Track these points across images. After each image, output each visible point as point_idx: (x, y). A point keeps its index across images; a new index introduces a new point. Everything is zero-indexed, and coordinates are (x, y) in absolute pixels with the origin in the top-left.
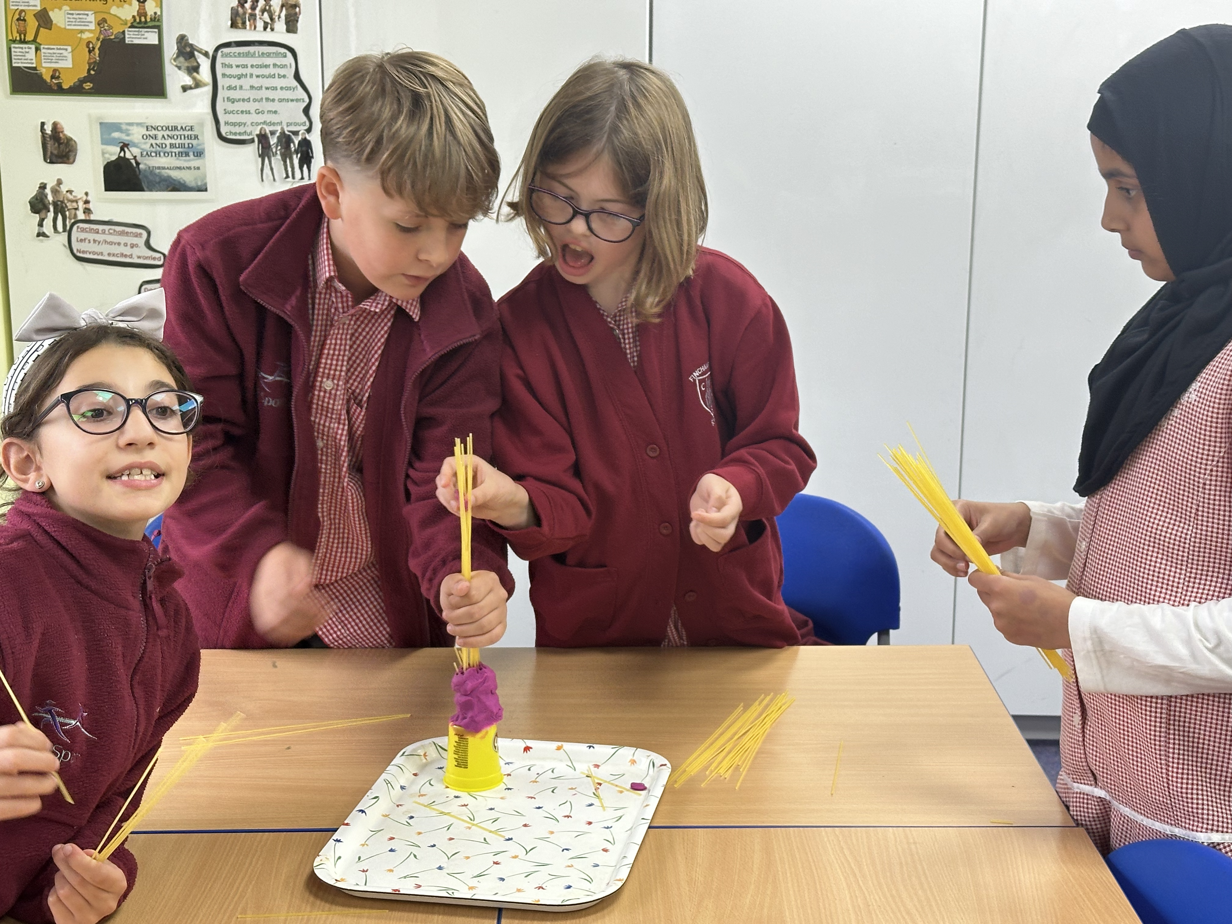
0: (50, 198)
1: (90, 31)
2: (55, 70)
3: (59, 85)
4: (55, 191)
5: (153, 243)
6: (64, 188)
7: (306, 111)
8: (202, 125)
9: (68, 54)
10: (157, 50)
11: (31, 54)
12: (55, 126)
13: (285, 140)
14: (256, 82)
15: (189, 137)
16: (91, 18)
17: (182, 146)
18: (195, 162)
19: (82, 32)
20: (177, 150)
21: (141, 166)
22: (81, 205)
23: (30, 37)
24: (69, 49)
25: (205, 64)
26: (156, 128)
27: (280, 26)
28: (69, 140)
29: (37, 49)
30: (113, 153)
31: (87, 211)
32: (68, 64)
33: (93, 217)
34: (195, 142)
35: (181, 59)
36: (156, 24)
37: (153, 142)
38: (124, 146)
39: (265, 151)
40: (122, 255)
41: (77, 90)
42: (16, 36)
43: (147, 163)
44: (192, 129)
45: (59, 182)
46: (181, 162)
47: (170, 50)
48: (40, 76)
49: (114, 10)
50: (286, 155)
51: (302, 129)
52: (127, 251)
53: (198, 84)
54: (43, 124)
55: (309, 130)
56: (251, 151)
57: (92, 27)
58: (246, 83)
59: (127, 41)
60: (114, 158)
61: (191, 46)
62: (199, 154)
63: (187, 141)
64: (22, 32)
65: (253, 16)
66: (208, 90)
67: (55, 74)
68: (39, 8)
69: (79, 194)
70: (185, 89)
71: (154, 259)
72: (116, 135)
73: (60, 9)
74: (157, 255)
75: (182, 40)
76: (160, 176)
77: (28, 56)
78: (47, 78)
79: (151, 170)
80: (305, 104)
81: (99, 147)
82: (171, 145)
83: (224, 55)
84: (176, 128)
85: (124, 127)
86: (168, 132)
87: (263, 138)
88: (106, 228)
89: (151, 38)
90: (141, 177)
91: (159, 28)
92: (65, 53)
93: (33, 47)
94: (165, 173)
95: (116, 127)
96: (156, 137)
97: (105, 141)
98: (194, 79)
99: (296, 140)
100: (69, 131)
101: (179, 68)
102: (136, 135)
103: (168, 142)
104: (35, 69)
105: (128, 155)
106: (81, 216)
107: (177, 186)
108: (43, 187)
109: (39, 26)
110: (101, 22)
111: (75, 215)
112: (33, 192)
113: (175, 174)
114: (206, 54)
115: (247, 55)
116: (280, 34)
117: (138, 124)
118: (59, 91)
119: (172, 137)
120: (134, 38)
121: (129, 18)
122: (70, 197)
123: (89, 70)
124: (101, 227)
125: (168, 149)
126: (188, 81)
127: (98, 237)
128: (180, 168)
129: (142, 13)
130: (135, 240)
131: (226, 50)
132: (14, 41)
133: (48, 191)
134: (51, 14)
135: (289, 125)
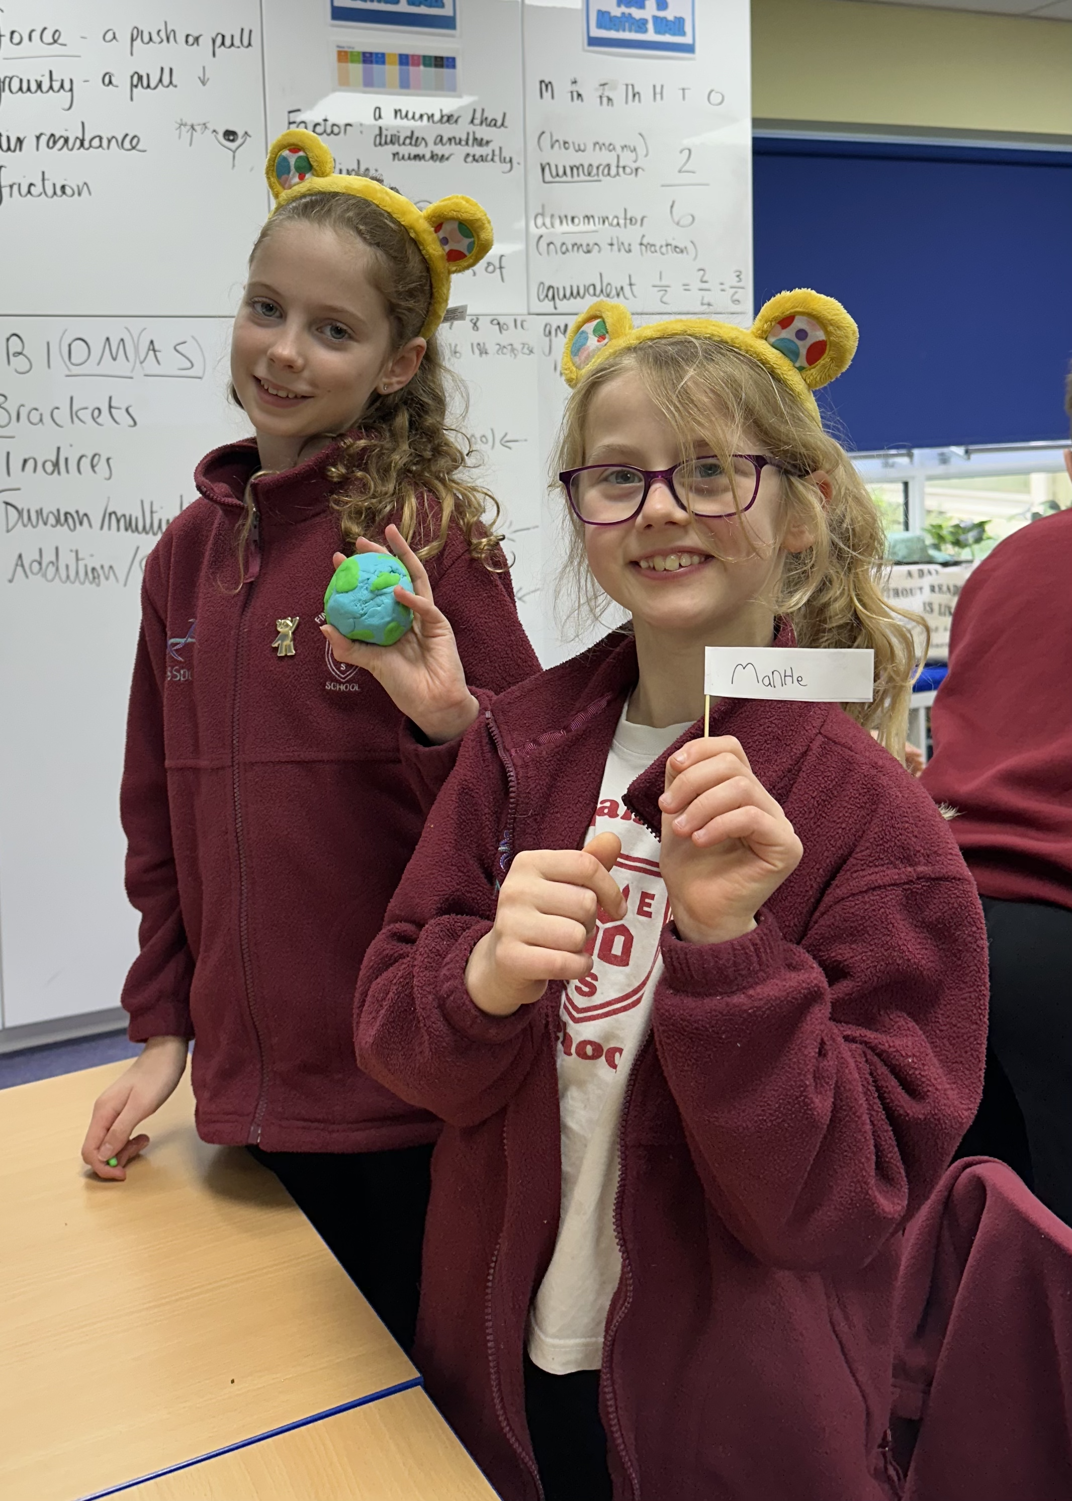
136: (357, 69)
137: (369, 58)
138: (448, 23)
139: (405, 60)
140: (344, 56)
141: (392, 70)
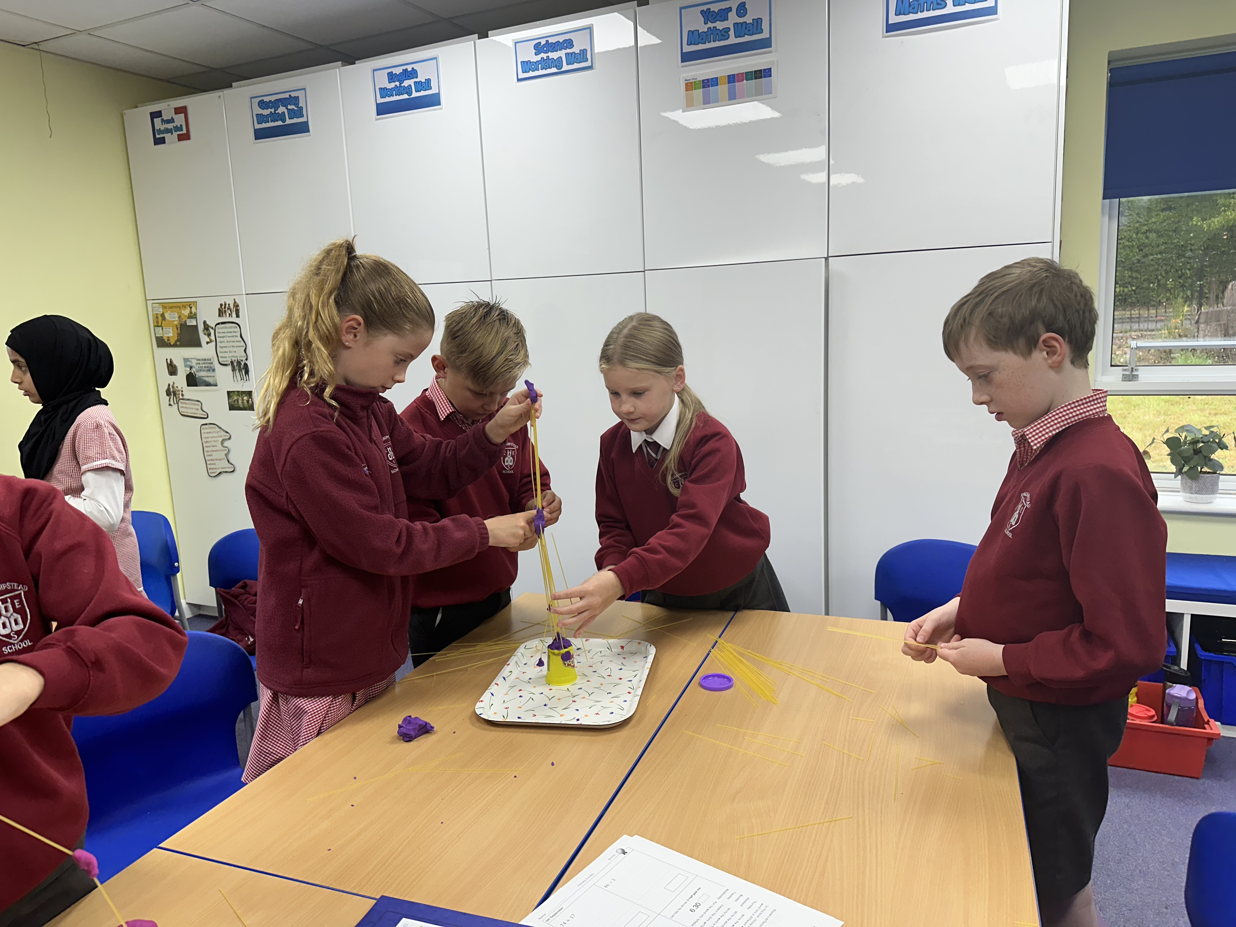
0: (171, 390)
1: (177, 321)
2: (168, 337)
3: (170, 343)
4: (173, 387)
5: (204, 409)
6: (175, 386)
7: (245, 351)
8: (213, 358)
9: (171, 330)
11: (161, 331)
12: (171, 360)
13: (239, 363)
14: (229, 339)
15: (210, 363)
16: (176, 315)
17: (208, 367)
18: (213, 374)
19: (174, 321)
20: (206, 369)
21: (197, 376)
22: (181, 393)
23: (160, 325)
24: (171, 328)
25: (212, 332)
26: (199, 360)
27: (234, 314)
28: (175, 365)
29: (162, 329)
30: (188, 371)
31: (182, 395)
32: (171, 335)
33: (185, 397)
34: (212, 365)
35: (205, 331)
36: (193, 316)
37: (199, 365)
38: (191, 368)
39: (234, 370)
40: (195, 413)
41: (175, 345)
42: (156, 324)
44: (210, 360)
45: (174, 383)
46: (209, 374)
47: (201, 327)
48: (164, 340)
49: (182, 312)
50: (240, 370)
51: (244, 359)
52: (196, 411)
53: (211, 341)
54: (167, 359)
55: (247, 359)
56: (229, 368)
57: (177, 319)
58: (225, 339)
59: (188, 324)
60: (188, 373)
61: (207, 325)
62: (214, 370)
63: (209, 365)
64: (158, 322)
65: (225, 311)
66: (214, 343)
67: (168, 338)
68: (162, 313)
69: (180, 388)
70: (207, 343)
71: (204, 415)
72: (188, 363)
73: (167, 312)
74: (205, 413)
75: (205, 322)
78: (166, 341)
80: (244, 348)
81: (184, 368)
82: (205, 367)
83: (219, 328)
84: (205, 360)
85: (190, 360)
87: (232, 362)
88: (190, 402)
89: (194, 323)
90: (197, 381)
91: (196, 318)
94: (204, 378)
95: (188, 360)
96: (199, 364)
97: (186, 366)
98: (210, 339)
99: (243, 363)
100: (175, 362)
101: (205, 334)
102: (194, 363)
103: (204, 365)
104: (162, 337)
105: (192, 372)
106: (181, 397)
107: (208, 384)
108: (169, 385)
109: (162, 320)
110: (179, 317)
111: (179, 397)
112: (166, 387)
113: (207, 379)
114: (212, 328)
115: (226, 328)
116: (234, 319)
117: (194, 358)
118: (170, 346)
119: (204, 363)
120: (190, 323)
121: (187, 315)
122: (177, 389)
123: (178, 337)
124: (187, 402)
125: (204, 369)
126: (208, 340)
127: (187, 406)
128: (208, 376)
129: (191, 312)
130: (196, 407)
131: (218, 326)
133: (171, 387)
134: (165, 315)
135: (240, 357)
136: (698, 93)
137: (707, 83)
138: (766, 44)
139: (732, 79)
140: (690, 86)
141: (723, 89)
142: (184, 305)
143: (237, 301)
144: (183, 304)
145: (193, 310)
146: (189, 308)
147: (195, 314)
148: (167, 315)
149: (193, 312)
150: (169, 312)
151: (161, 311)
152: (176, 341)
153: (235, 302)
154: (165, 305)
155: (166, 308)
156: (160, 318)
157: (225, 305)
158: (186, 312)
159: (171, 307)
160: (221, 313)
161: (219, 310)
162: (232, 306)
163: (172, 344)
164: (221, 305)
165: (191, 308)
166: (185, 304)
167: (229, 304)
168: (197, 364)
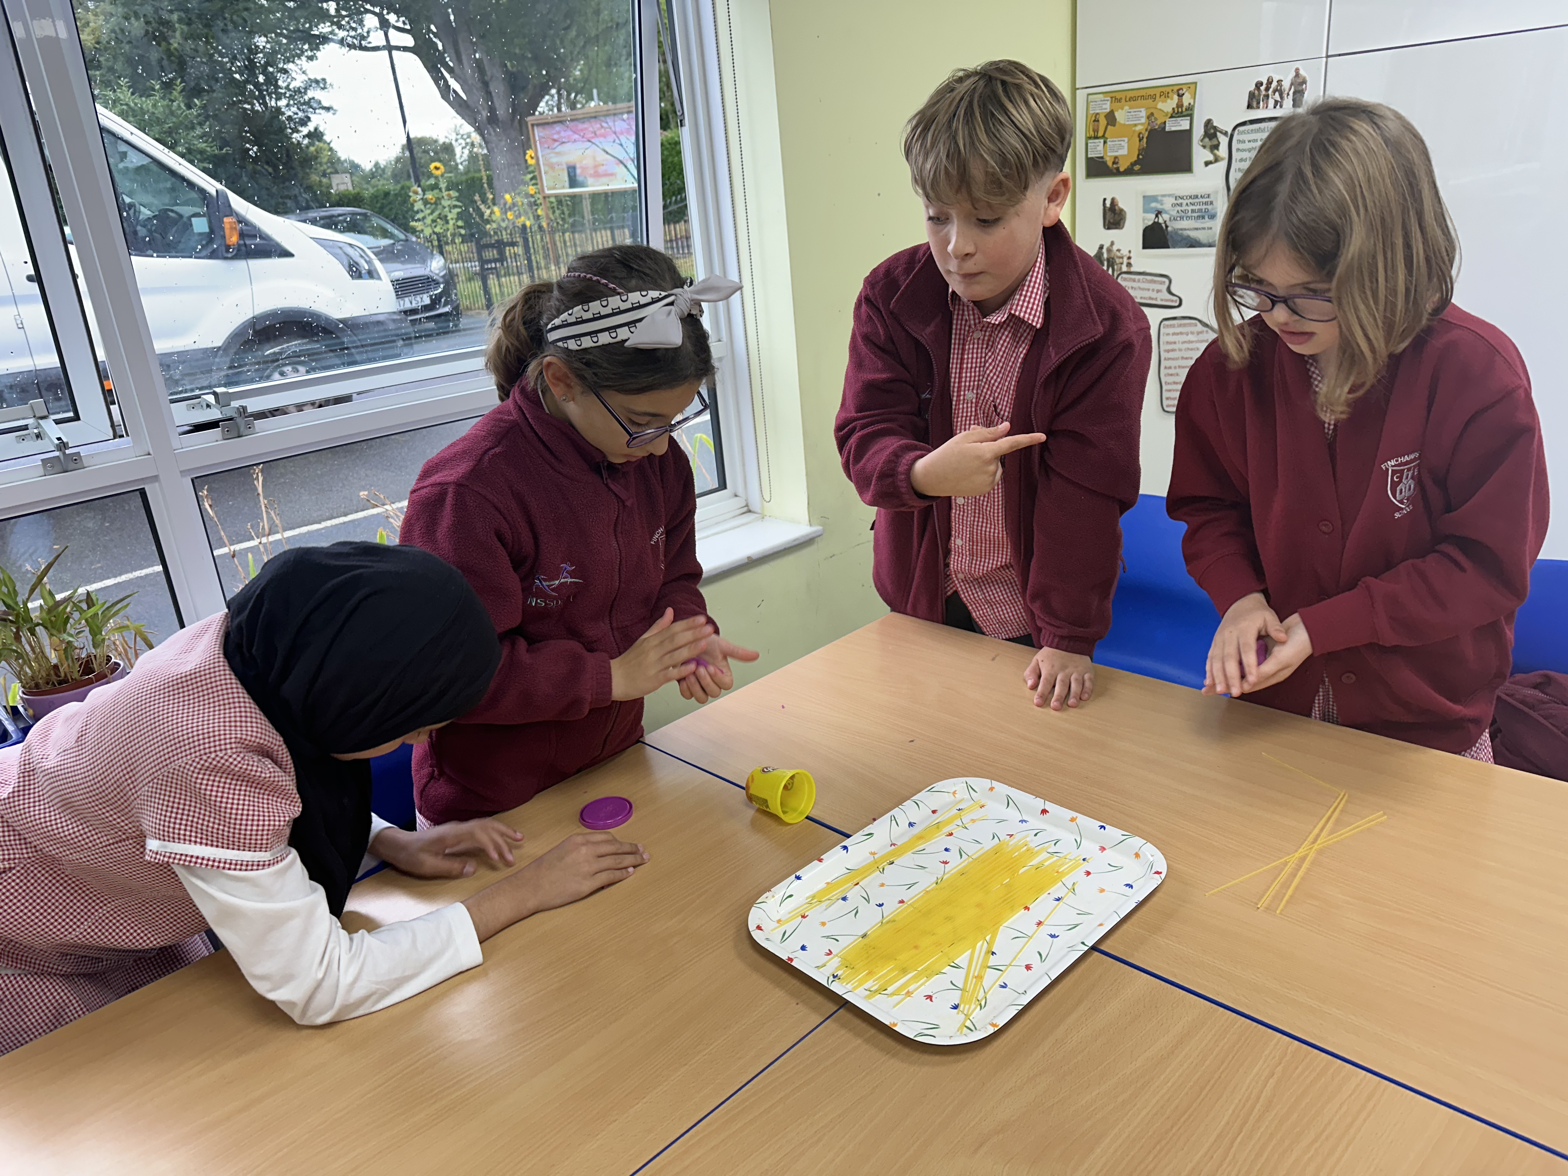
0: (1105, 256)
1: (1142, 124)
2: (1116, 157)
3: (1118, 169)
5: (1173, 290)
8: (1216, 192)
9: (1125, 144)
10: (1188, 133)
11: (1101, 146)
12: (1113, 200)
15: (1206, 203)
16: (1143, 113)
17: (1200, 210)
18: (1208, 224)
19: (1135, 125)
20: (1196, 215)
21: (1169, 229)
22: (1125, 261)
23: (1100, 134)
24: (1126, 139)
25: (1223, 141)
26: (1182, 198)
28: (1122, 210)
30: (1151, 218)
31: (1129, 265)
32: (1124, 152)
34: (1210, 207)
35: (1207, 140)
36: (1187, 112)
37: (1179, 208)
38: (1158, 213)
40: (1151, 298)
42: (1092, 134)
43: (1173, 226)
44: (1209, 196)
46: (1199, 224)
47: (1198, 132)
48: (1105, 163)
49: (1160, 105)
52: (1154, 295)
53: (1217, 159)
54: (1105, 200)
57: (1143, 120)
59: (1167, 129)
60: (1150, 223)
61: (1215, 128)
62: (1213, 217)
63: (1204, 207)
64: (1096, 130)
65: (1267, 96)
66: (1223, 164)
67: (1116, 160)
68: (1108, 110)
69: (1125, 252)
70: (1207, 164)
71: (1172, 301)
73: (1122, 109)
74: (1175, 298)
75: (1209, 123)
76: (1181, 235)
77: (1099, 148)
78: (1110, 164)
79: (1176, 231)
81: (1141, 215)
82: (1193, 211)
83: (1240, 133)
84: (1197, 197)
85: (1159, 198)
86: (1191, 201)
88: (1141, 277)
89: (1184, 124)
90: (1168, 237)
91: (1191, 116)
92: (1122, 143)
93: (1102, 141)
94: (1186, 233)
95: (1154, 199)
96: (1181, 205)
97: (1146, 211)
98: (1215, 155)
101: (1204, 147)
102: (1167, 204)
103: (1190, 208)
104: (1102, 158)
105: (1161, 221)
106: (1124, 269)
107: (1193, 244)
108: (1101, 247)
109: (1108, 124)
110: (1149, 117)
111: (1121, 268)
113: (1193, 234)
115: (1259, 130)
117: (1169, 195)
118: (1117, 173)
119: (1193, 204)
120: (1173, 126)
122: (1118, 254)
123: (1138, 155)
124: (1137, 277)
125: (1190, 214)
126: (1211, 158)
127: (1135, 285)
128: (1197, 229)
129: (1180, 105)
130: (1159, 287)
131: (1241, 128)
132: (1090, 138)
133: (1104, 250)
134: (1117, 114)
142: (1164, 94)
143: (1302, 72)
144: (1163, 89)
145: (1187, 100)
146: (1176, 97)
147: (1190, 108)
148: (1120, 116)
149: (1186, 104)
150: (1126, 108)
151: (1107, 107)
152: (1133, 164)
153: (1297, 75)
154: (1118, 96)
155: (1120, 100)
156: (1103, 122)
157: (1270, 82)
158: (1169, 105)
159: (1131, 99)
160: (1253, 101)
161: (1252, 96)
162: (1286, 85)
163: (1122, 169)
164: (1259, 85)
165: (1180, 96)
166: (1169, 89)
167: (1279, 82)
168: (1174, 205)
